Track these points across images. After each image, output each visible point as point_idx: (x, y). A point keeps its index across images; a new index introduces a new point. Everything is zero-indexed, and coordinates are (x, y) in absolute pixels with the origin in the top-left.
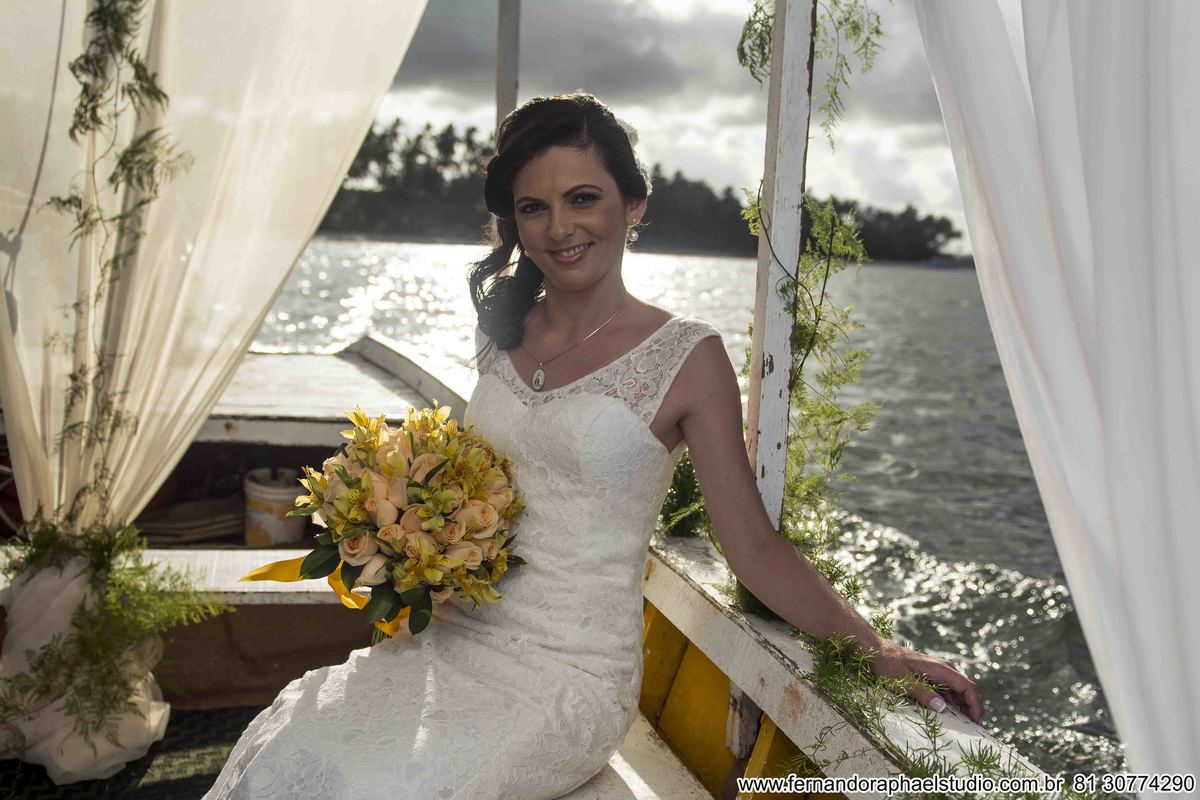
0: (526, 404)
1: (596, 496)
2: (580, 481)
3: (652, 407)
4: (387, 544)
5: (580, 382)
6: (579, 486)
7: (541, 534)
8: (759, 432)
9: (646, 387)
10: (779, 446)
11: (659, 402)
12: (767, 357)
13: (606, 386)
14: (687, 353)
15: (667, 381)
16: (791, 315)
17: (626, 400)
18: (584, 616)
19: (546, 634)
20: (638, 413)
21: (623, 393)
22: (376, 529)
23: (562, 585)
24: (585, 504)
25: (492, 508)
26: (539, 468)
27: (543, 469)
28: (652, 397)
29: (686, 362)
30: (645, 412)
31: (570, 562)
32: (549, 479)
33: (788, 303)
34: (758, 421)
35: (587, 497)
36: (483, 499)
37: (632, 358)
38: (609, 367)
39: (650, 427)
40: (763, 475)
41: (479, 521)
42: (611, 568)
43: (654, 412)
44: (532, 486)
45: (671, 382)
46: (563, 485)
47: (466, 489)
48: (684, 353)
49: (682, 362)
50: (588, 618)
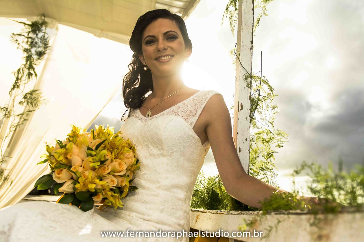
0: (143, 122)
1: (169, 156)
2: (163, 149)
3: (194, 120)
4: (75, 173)
5: (164, 112)
6: (162, 152)
7: (145, 174)
8: (238, 133)
9: (191, 112)
10: (246, 140)
11: (197, 118)
12: (240, 103)
13: (175, 112)
14: (208, 98)
15: (200, 110)
16: (249, 88)
17: (183, 117)
18: (161, 208)
19: (144, 214)
20: (188, 122)
21: (182, 114)
22: (71, 167)
23: (153, 193)
24: (165, 160)
25: (124, 163)
26: (146, 145)
27: (148, 145)
28: (194, 116)
29: (207, 102)
30: (191, 121)
31: (157, 185)
32: (150, 149)
33: (248, 83)
34: (237, 129)
35: (165, 156)
36: (121, 159)
37: (186, 102)
38: (176, 106)
39: (193, 128)
40: (240, 151)
41: (118, 168)
42: (175, 190)
43: (195, 122)
44: (142, 153)
45: (202, 109)
46: (155, 151)
47: (113, 154)
48: (207, 98)
49: (206, 102)
50: (163, 209)
